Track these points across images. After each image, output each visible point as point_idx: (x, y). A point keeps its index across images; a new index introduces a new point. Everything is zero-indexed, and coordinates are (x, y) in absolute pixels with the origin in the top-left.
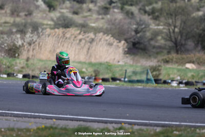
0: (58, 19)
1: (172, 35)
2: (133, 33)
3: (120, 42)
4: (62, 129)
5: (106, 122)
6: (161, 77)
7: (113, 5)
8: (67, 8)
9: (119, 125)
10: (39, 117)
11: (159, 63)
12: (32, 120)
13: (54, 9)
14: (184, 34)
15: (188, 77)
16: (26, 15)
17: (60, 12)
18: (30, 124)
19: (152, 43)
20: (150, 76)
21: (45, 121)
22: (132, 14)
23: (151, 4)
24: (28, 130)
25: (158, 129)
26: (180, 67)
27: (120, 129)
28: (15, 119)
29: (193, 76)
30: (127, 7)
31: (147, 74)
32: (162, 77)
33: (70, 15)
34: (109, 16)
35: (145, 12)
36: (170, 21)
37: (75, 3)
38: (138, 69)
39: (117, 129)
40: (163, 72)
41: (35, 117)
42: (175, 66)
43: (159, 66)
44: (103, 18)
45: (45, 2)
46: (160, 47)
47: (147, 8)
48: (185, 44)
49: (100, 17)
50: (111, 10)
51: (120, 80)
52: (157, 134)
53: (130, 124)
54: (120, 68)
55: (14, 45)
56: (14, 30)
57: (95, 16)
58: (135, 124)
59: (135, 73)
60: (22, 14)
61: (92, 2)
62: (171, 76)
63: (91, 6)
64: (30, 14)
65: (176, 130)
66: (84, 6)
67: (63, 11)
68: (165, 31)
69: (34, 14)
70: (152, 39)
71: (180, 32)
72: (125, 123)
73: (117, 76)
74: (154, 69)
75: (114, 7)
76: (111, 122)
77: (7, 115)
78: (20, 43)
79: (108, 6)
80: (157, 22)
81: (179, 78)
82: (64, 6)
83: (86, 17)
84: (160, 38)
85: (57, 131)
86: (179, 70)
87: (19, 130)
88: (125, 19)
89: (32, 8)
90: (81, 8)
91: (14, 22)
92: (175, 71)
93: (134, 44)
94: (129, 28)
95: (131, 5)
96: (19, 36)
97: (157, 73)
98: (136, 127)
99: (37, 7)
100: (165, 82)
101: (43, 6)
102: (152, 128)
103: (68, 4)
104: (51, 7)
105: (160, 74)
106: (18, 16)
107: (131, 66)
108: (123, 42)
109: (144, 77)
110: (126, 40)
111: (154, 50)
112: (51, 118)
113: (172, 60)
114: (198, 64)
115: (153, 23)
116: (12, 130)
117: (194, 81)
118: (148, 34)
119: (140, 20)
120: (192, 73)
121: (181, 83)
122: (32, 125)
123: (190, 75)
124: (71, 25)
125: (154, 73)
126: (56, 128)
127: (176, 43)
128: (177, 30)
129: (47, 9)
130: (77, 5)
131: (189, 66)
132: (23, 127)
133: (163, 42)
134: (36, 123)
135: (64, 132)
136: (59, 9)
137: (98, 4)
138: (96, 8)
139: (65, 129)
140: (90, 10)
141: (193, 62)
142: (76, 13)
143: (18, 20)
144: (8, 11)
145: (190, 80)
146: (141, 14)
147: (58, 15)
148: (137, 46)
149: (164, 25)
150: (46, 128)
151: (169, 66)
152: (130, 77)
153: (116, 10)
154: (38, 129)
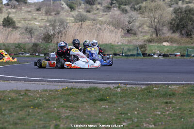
0: (77, 16)
1: (153, 24)
2: (127, 23)
3: (119, 29)
4: (79, 89)
5: (108, 83)
6: (146, 52)
7: (113, 5)
8: (82, 8)
9: (117, 85)
10: (64, 82)
11: (145, 43)
12: (60, 83)
13: (74, 10)
14: (161, 23)
15: (165, 51)
16: (55, 14)
17: (78, 11)
18: (58, 87)
19: (140, 29)
20: (139, 52)
21: (68, 84)
22: (126, 11)
23: (138, 4)
24: (57, 91)
25: (143, 87)
26: (159, 45)
27: (118, 87)
28: (48, 83)
29: (168, 50)
30: (123, 6)
31: (137, 50)
32: (148, 52)
33: (85, 13)
34: (110, 13)
35: (135, 9)
36: (152, 15)
37: (88, 5)
38: (131, 48)
39: (115, 88)
40: (148, 49)
41: (61, 82)
42: (156, 44)
43: (145, 45)
44: (106, 15)
45: (67, 5)
46: (145, 32)
47: (136, 7)
48: (162, 29)
49: (105, 13)
50: (112, 8)
51: (119, 55)
52: (142, 90)
53: (125, 84)
54: (119, 47)
55: (48, 34)
56: (48, 24)
57: (101, 13)
58: (128, 84)
59: (129, 50)
60: (53, 13)
61: (99, 3)
62: (154, 51)
63: (99, 6)
64: (58, 13)
65: (155, 87)
66: (94, 6)
67: (80, 10)
68: (148, 21)
69: (61, 13)
70: (140, 27)
71: (158, 21)
72: (121, 83)
73: (117, 52)
74: (142, 47)
75: (114, 7)
76: (112, 83)
77: (42, 81)
78: (52, 33)
79: (110, 6)
80: (143, 16)
81: (159, 52)
82: (81, 7)
83: (95, 14)
84: (145, 26)
85: (76, 91)
86: (158, 47)
87: (51, 91)
88: (121, 14)
89: (59, 10)
90: (92, 8)
91: (48, 19)
92: (156, 48)
93: (128, 31)
94: (124, 20)
95: (125, 5)
96: (51, 28)
97: (144, 49)
98: (129, 86)
99: (63, 8)
100: (149, 55)
101: (67, 8)
102: (139, 86)
103: (83, 6)
104: (72, 8)
105: (145, 50)
106: (50, 15)
107: (126, 45)
108: (121, 30)
109: (135, 53)
110: (122, 28)
111: (141, 34)
112: (72, 82)
113: (154, 40)
114: (171, 42)
115: (141, 16)
116: (46, 91)
117: (168, 54)
118: (137, 24)
119: (132, 15)
120: (167, 49)
121: (160, 55)
122: (59, 87)
123: (166, 49)
124: (86, 20)
125: (142, 49)
126: (75, 89)
127: (156, 29)
128: (156, 20)
129: (70, 9)
130: (89, 6)
131: (165, 44)
132: (53, 89)
133: (147, 28)
134: (62, 86)
135: (80, 91)
136: (77, 10)
137: (103, 5)
138: (102, 8)
139: (81, 89)
140: (98, 9)
141: (168, 41)
142: (89, 11)
143: (50, 17)
144: (44, 12)
145: (166, 53)
146: (132, 10)
147: (77, 13)
148: (130, 32)
149: (148, 17)
150: (68, 89)
151: (151, 44)
152: (126, 52)
153: (115, 9)
154: (63, 89)
